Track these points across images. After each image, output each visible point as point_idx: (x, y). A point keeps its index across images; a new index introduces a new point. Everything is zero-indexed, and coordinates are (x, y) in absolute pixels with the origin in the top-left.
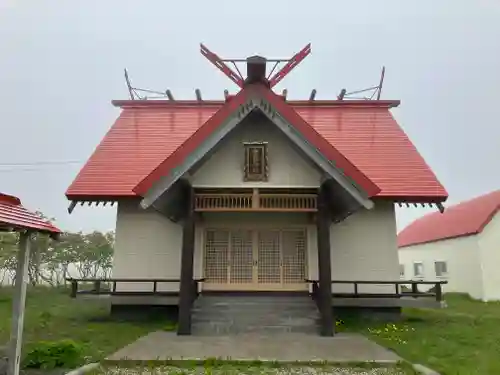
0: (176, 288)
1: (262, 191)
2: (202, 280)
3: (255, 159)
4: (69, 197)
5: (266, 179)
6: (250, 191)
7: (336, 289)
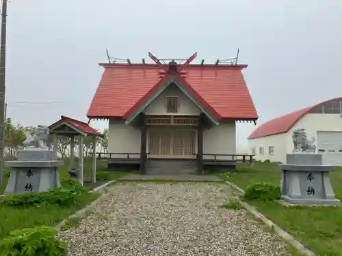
0: (139, 157)
1: (175, 116)
2: (149, 154)
3: (172, 103)
4: (88, 117)
5: (176, 112)
6: (170, 116)
7: (205, 157)
